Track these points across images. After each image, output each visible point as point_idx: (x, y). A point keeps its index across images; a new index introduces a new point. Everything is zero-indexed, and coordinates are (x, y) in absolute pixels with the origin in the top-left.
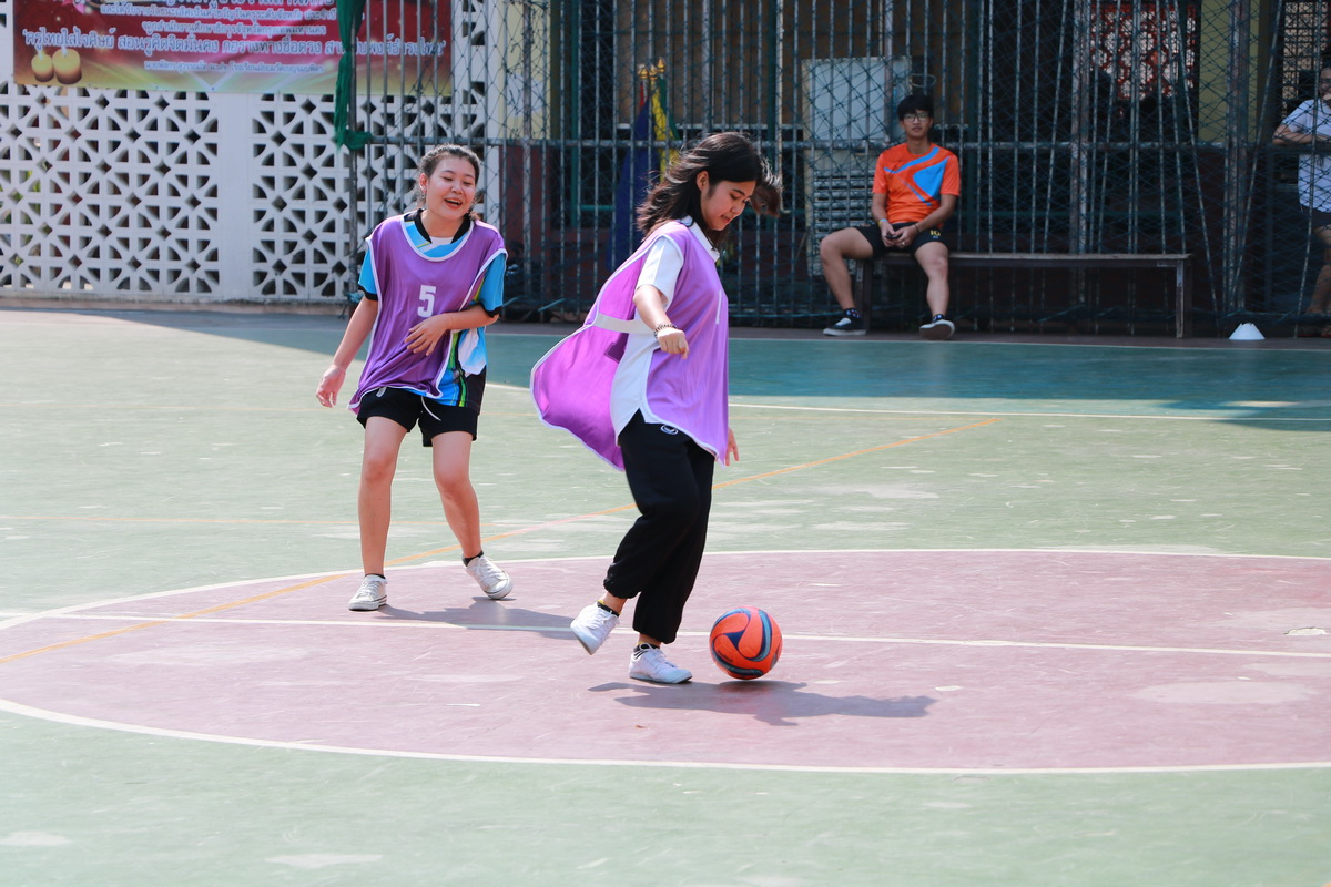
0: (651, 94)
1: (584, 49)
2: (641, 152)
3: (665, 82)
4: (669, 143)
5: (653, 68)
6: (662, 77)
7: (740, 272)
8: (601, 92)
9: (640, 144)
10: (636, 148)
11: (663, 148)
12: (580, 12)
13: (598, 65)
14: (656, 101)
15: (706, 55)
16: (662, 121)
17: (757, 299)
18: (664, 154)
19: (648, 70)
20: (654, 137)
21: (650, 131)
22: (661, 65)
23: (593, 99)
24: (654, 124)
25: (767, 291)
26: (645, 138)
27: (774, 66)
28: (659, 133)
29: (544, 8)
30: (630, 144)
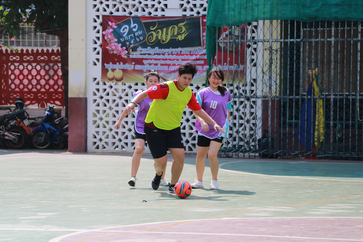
0: (313, 80)
1: (290, 65)
2: (309, 100)
3: (318, 76)
4: (319, 97)
5: (314, 71)
6: (317, 74)
7: (344, 141)
8: (296, 80)
9: (309, 97)
10: (308, 99)
11: (317, 99)
12: (289, 53)
13: (295, 70)
14: (315, 83)
15: (332, 67)
16: (317, 89)
17: (350, 151)
18: (317, 101)
19: (312, 72)
20: (314, 95)
21: (312, 93)
22: (316, 70)
23: (293, 82)
24: (314, 90)
25: (354, 148)
26: (311, 95)
27: (357, 70)
28: (316, 93)
29: (277, 51)
30: (306, 97)
